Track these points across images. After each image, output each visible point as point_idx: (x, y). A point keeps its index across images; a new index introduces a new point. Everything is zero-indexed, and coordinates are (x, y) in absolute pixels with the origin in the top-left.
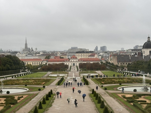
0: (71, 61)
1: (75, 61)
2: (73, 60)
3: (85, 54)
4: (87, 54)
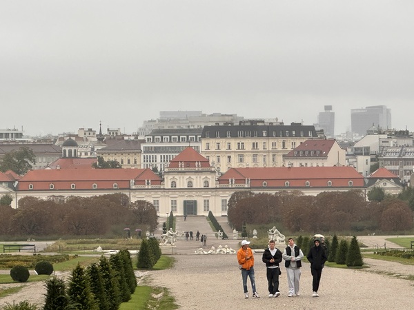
4: (274, 144)
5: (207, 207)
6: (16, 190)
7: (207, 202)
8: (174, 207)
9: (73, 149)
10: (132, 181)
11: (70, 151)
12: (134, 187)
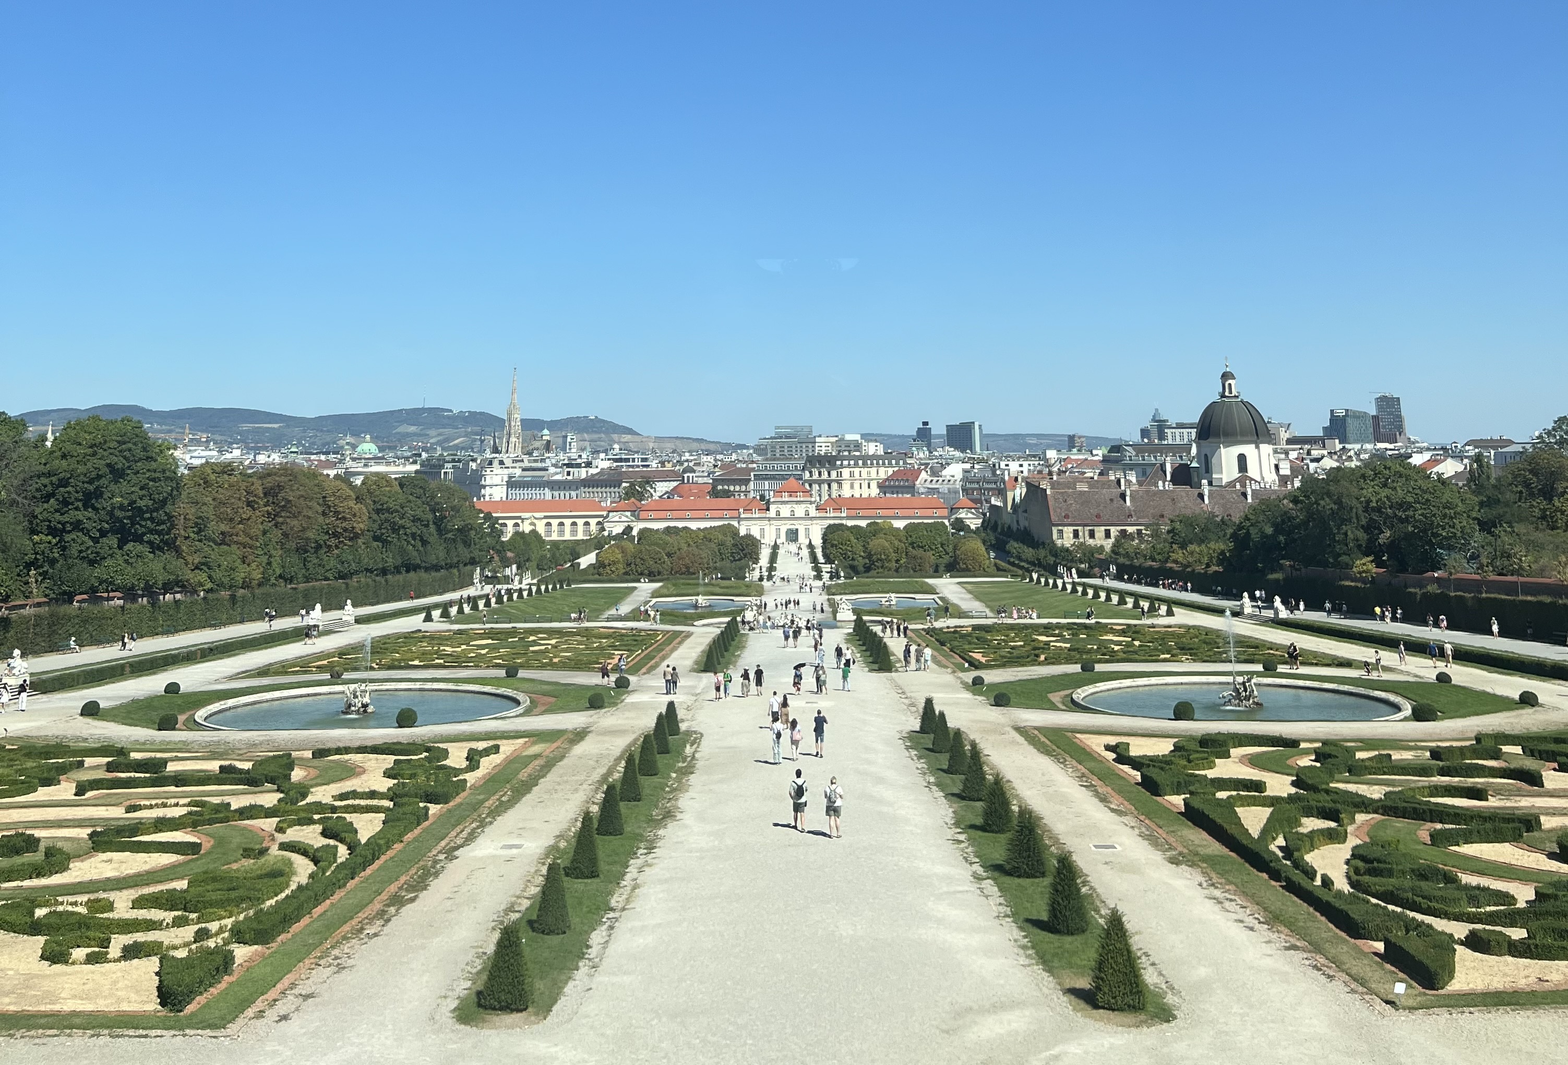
4: (869, 473)
5: (807, 535)
6: (638, 519)
7: (807, 530)
8: (778, 536)
9: (691, 475)
10: (741, 510)
11: (688, 477)
12: (743, 516)
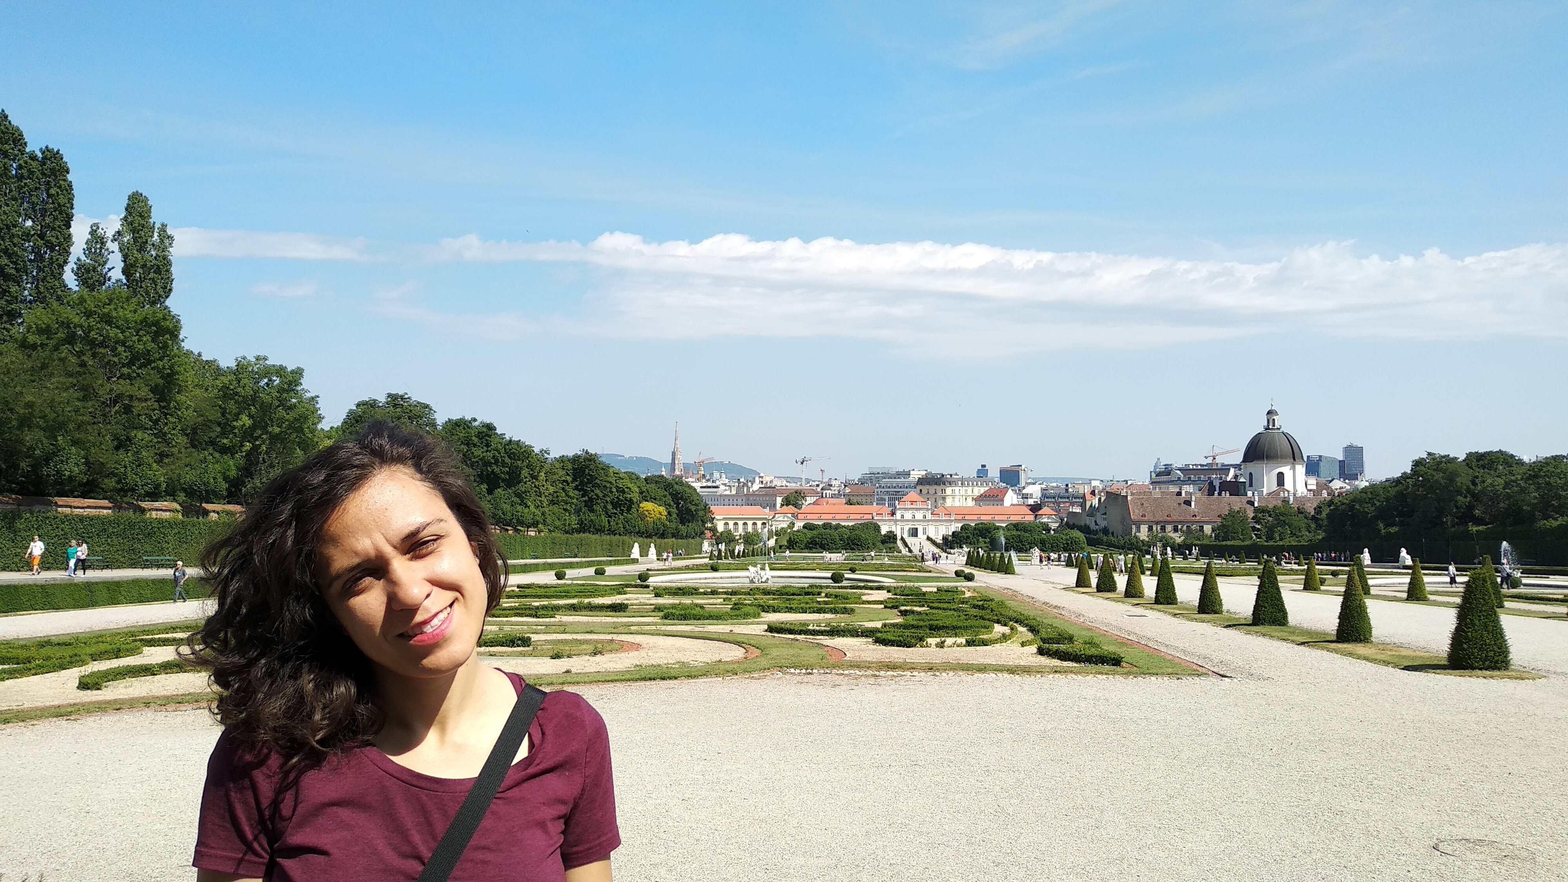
0: (903, 516)
1: (919, 516)
2: (908, 515)
3: (957, 489)
5: (924, 533)
6: (797, 519)
8: (903, 533)
11: (826, 493)
